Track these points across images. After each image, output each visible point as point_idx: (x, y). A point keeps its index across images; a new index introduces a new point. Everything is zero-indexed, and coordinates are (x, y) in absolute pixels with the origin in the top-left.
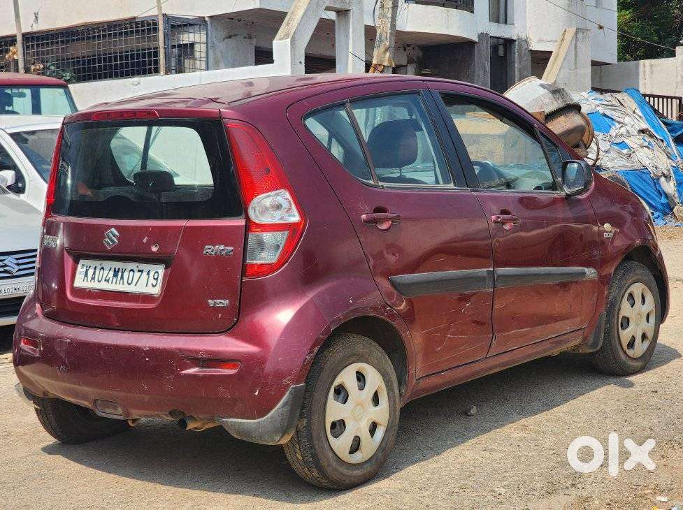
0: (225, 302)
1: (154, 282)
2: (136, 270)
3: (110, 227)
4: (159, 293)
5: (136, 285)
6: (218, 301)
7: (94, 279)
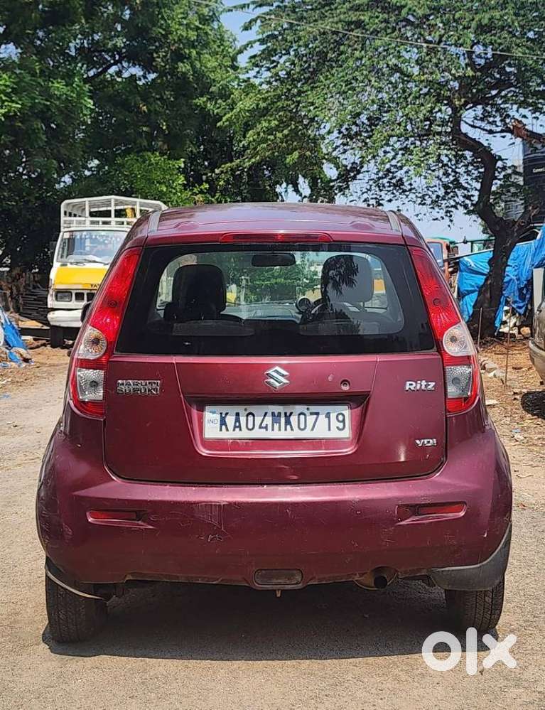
0: (433, 442)
1: (341, 425)
2: (307, 413)
3: (275, 365)
4: (351, 436)
5: (312, 429)
6: (426, 441)
7: (240, 427)
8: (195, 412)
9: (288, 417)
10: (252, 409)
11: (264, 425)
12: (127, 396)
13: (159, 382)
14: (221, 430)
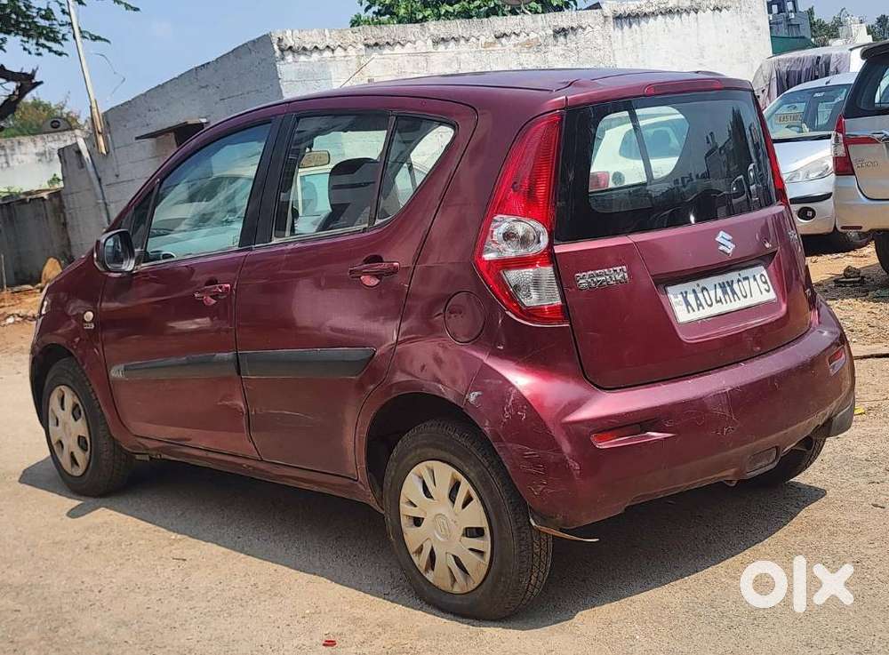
1: (766, 287)
2: (741, 279)
3: (719, 230)
4: (778, 297)
5: (751, 296)
7: (701, 305)
8: (661, 296)
9: (730, 284)
10: (703, 282)
11: (718, 299)
12: (591, 290)
13: (624, 267)
14: (689, 312)
